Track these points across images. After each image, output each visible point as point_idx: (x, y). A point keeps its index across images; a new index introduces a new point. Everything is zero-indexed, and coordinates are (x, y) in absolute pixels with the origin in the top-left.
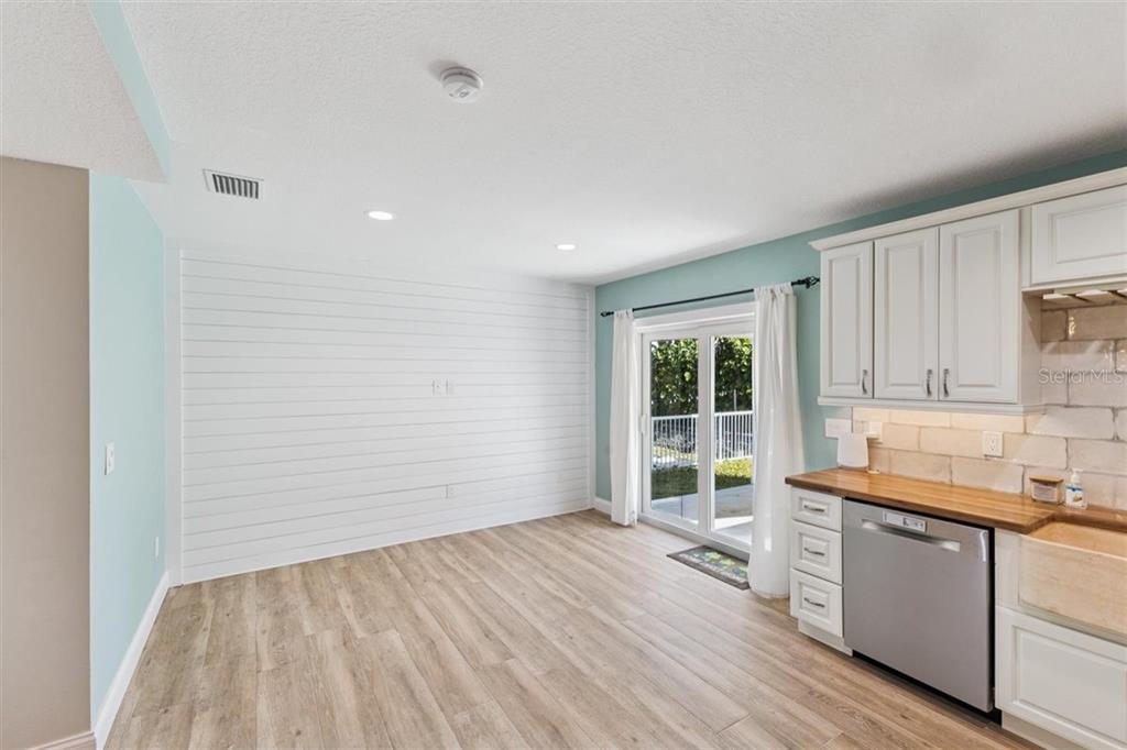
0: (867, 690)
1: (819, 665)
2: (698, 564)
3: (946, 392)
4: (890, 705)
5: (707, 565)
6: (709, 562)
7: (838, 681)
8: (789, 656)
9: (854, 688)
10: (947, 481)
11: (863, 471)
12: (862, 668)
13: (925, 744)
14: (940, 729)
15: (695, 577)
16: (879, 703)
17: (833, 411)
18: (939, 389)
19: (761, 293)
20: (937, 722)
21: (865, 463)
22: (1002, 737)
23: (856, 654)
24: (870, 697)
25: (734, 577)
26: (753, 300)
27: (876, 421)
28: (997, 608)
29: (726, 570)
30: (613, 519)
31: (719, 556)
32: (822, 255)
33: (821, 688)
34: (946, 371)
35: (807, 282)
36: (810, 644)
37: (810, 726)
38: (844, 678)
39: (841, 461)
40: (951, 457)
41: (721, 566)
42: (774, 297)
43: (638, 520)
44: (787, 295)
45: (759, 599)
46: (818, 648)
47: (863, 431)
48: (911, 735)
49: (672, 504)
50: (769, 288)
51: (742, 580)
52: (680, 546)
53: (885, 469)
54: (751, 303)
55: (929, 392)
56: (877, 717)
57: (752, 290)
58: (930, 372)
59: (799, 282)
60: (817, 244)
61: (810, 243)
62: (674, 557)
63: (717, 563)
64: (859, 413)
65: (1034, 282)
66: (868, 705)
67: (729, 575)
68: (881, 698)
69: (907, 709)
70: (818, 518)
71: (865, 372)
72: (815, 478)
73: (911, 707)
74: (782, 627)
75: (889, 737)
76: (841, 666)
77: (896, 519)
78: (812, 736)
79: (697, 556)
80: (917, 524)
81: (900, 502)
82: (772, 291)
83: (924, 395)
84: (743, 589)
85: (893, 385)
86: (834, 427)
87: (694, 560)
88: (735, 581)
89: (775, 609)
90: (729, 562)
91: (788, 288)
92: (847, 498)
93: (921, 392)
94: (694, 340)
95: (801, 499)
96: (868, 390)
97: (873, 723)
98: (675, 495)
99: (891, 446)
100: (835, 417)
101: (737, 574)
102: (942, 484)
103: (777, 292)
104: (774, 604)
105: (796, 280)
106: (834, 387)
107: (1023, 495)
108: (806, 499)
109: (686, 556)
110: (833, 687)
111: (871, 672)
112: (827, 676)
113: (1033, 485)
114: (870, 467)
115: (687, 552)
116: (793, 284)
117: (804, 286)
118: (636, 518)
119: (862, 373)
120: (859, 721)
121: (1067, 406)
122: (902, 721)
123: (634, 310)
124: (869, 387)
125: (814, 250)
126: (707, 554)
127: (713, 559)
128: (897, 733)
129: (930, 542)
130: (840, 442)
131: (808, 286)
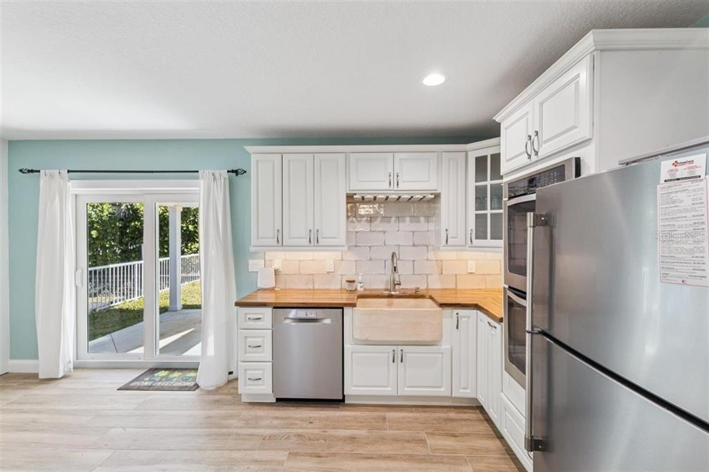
0: (290, 418)
1: (261, 418)
2: (149, 386)
3: (318, 241)
4: (302, 420)
5: (159, 384)
6: (160, 381)
7: (275, 422)
8: (243, 422)
9: (283, 421)
10: (311, 287)
11: (272, 290)
12: (283, 406)
13: (324, 432)
14: (327, 419)
15: (151, 397)
16: (297, 422)
17: (254, 255)
18: (314, 240)
19: (205, 174)
20: (323, 416)
21: (273, 285)
22: (346, 408)
23: (278, 400)
24: (292, 422)
25: (185, 384)
26: (197, 178)
27: (278, 259)
28: (345, 345)
29: (177, 381)
30: (41, 377)
31: (167, 372)
32: (252, 155)
33: (268, 432)
34: (318, 231)
35: (236, 172)
36: (251, 407)
37: (272, 461)
38: (277, 418)
39: (260, 285)
40: (313, 275)
41: (171, 380)
42: (215, 179)
43: (74, 368)
44: (225, 179)
45: (209, 392)
46: (257, 407)
47: (271, 267)
48: (317, 431)
49: (103, 344)
50: (211, 172)
51: (191, 384)
52: (127, 377)
53: (283, 287)
54: (196, 181)
55: (310, 241)
56: (300, 431)
57: (198, 172)
58: (310, 231)
59: (233, 171)
60: (249, 149)
61: (245, 147)
62: (126, 388)
63: (166, 378)
64: (269, 255)
65: (352, 189)
66: (294, 426)
67: (180, 384)
68: (296, 419)
69: (310, 417)
70: (259, 324)
71: (278, 230)
72: (249, 298)
73: (312, 416)
74: (230, 405)
75: (310, 439)
76: (273, 412)
77: (302, 313)
78: (275, 467)
79: (147, 379)
80: (311, 314)
81: (304, 303)
82: (213, 174)
83: (308, 244)
84: (195, 390)
85: (293, 238)
86: (254, 265)
87: (146, 384)
88: (187, 387)
89: (221, 394)
90: (176, 374)
91: (226, 175)
92: (275, 308)
93: (306, 242)
94: (101, 204)
95: (246, 314)
96: (280, 242)
97: (299, 436)
98: (103, 335)
99: (286, 273)
100: (255, 259)
101: (186, 380)
102: (310, 290)
103: (217, 176)
104: (220, 391)
105: (230, 170)
106: (260, 240)
107: (341, 289)
108: (249, 314)
109: (137, 384)
110: (276, 427)
111: (288, 406)
112: (267, 422)
113: (347, 283)
114: (275, 287)
115: (137, 379)
116: (228, 172)
117: (235, 174)
118: (72, 367)
119: (276, 231)
120: (293, 439)
121: (356, 246)
122: (310, 425)
123: (69, 171)
124: (280, 240)
125: (247, 152)
126: (156, 375)
127: (163, 377)
128: (312, 434)
129: (316, 322)
130: (259, 274)
131: (237, 175)
